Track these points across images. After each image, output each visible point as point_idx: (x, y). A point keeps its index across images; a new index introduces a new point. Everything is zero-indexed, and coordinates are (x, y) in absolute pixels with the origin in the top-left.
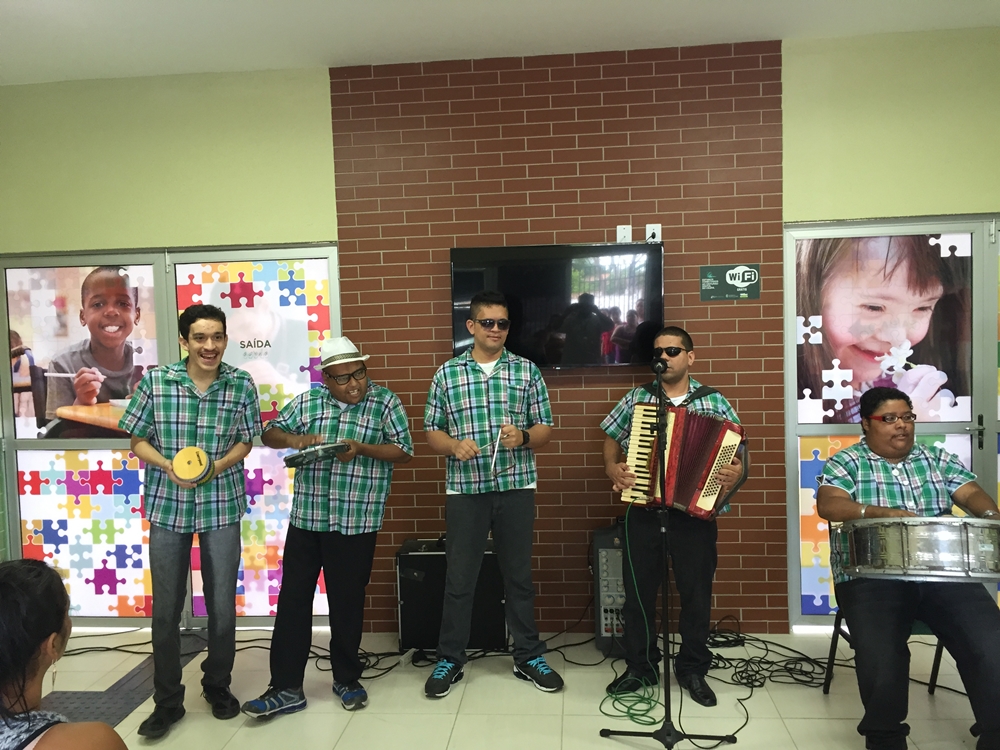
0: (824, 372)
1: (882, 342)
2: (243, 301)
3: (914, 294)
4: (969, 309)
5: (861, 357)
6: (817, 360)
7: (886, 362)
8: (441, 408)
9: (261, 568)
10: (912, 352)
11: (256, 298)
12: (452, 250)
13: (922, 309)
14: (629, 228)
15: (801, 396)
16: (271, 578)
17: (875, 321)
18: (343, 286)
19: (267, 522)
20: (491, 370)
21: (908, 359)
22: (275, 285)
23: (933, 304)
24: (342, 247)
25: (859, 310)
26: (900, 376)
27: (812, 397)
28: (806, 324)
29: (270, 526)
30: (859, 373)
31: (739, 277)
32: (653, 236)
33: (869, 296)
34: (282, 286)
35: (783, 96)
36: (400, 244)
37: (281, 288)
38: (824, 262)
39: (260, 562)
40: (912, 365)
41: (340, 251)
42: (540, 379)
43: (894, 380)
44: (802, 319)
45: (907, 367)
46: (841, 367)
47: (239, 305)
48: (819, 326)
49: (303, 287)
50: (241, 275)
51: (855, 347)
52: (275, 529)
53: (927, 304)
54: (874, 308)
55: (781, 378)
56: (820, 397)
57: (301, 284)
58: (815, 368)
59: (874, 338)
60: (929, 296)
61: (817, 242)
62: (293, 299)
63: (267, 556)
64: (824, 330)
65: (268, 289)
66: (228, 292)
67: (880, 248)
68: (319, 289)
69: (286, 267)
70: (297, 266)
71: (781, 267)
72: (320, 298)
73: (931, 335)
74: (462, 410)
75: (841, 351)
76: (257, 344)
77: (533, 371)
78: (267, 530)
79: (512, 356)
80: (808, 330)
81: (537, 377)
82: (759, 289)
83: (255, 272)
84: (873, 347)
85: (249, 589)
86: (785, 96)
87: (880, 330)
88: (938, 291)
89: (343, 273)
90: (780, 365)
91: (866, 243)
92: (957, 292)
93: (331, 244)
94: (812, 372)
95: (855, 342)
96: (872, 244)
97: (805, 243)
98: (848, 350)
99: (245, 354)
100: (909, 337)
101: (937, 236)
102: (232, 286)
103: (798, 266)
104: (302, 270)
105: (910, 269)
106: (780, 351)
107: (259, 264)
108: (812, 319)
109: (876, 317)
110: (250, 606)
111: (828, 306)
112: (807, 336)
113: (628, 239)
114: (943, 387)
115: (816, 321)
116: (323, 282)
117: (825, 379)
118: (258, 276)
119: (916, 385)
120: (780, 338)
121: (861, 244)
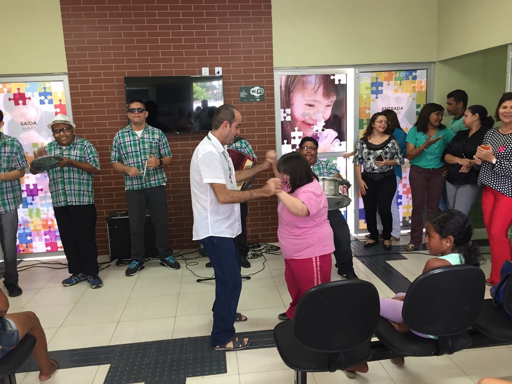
0: (292, 133)
1: (313, 120)
2: (21, 102)
3: (325, 100)
4: (345, 106)
5: (306, 126)
6: (289, 128)
7: (315, 128)
8: (119, 152)
9: (40, 230)
10: (325, 124)
11: (27, 101)
12: (125, 78)
13: (328, 106)
14: (207, 69)
15: (283, 143)
16: (45, 235)
17: (310, 111)
18: (72, 95)
19: (41, 209)
20: (140, 134)
21: (323, 127)
22: (36, 94)
23: (332, 104)
24: (70, 76)
25: (305, 106)
26: (321, 134)
27: (287, 143)
28: (285, 112)
29: (43, 211)
30: (305, 133)
31: (256, 91)
32: (218, 73)
33: (308, 101)
34: (40, 94)
35: (272, 10)
36: (99, 75)
37: (40, 96)
38: (291, 85)
39: (40, 228)
40: (325, 129)
41: (69, 77)
42: (164, 137)
43: (318, 136)
44: (283, 110)
45: (323, 130)
46: (298, 131)
47: (19, 104)
48: (290, 113)
49: (51, 95)
50: (19, 89)
51: (304, 122)
52: (46, 212)
53: (330, 104)
54: (310, 105)
55: (274, 136)
56: (290, 144)
57: (50, 94)
58: (288, 131)
59: (310, 118)
60: (331, 101)
61: (288, 77)
62: (46, 101)
63: (42, 225)
64: (292, 115)
65: (33, 96)
66: (12, 97)
67: (312, 79)
68: (60, 96)
69: (42, 85)
70: (47, 85)
71: (273, 87)
72: (60, 101)
73: (332, 117)
74: (128, 153)
75: (298, 124)
76: (29, 123)
77: (160, 134)
78: (41, 212)
79: (150, 127)
80: (285, 115)
81: (162, 137)
82: (264, 97)
83: (26, 88)
84: (310, 122)
85: (35, 241)
86: (273, 10)
87: (313, 115)
88: (334, 98)
89: (71, 88)
90: (274, 130)
91: (307, 78)
92: (341, 99)
93: (64, 74)
94: (287, 133)
95: (303, 120)
96: (309, 78)
97: (283, 77)
98: (301, 124)
99: (24, 128)
100: (323, 118)
101: (334, 75)
102: (14, 94)
103: (281, 87)
104: (50, 87)
105: (324, 89)
106: (274, 124)
107: (28, 83)
108: (287, 110)
109: (311, 109)
110: (36, 248)
111: (293, 104)
112: (285, 117)
113: (207, 74)
114: (336, 138)
115: (288, 111)
116: (62, 93)
117: (292, 136)
118: (28, 90)
119: (326, 137)
120: (273, 118)
121: (305, 78)
